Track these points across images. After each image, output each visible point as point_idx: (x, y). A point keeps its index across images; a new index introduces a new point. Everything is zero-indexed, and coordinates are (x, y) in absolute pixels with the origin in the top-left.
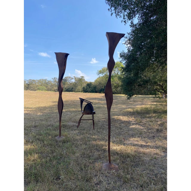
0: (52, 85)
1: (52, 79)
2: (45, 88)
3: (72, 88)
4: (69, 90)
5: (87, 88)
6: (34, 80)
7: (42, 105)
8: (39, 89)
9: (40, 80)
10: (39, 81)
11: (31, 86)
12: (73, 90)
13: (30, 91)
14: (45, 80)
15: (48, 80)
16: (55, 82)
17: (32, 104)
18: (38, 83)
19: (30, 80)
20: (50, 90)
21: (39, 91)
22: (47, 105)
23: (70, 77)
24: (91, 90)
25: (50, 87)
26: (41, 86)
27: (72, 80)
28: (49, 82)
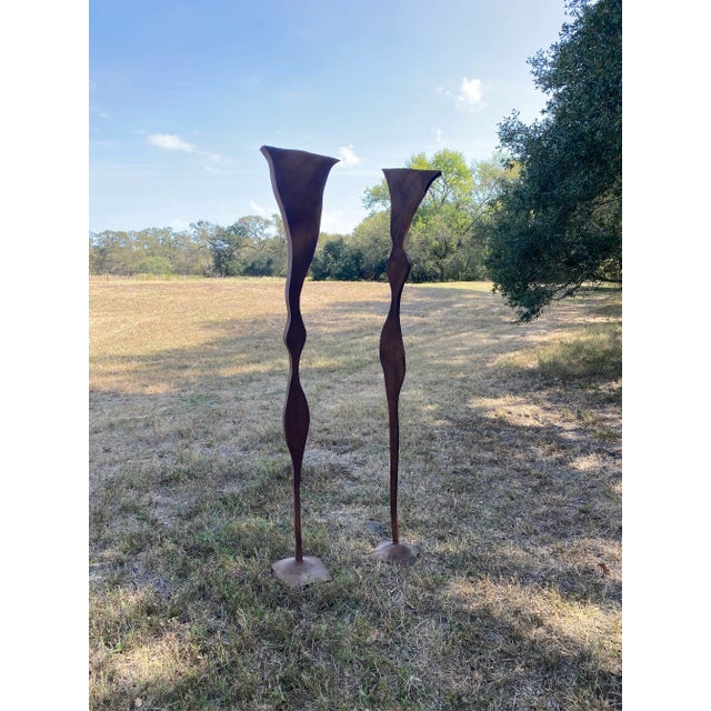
0: (192, 252)
1: (191, 225)
2: (167, 263)
3: (269, 262)
4: (257, 266)
5: (327, 260)
6: (121, 235)
7: (169, 343)
8: (143, 269)
9: (146, 232)
10: (143, 235)
11: (115, 256)
12: (272, 267)
13: (110, 276)
14: (166, 232)
15: (174, 231)
16: (202, 237)
17: (126, 339)
18: (137, 244)
19: (107, 232)
20: (188, 273)
21: (145, 275)
22: (187, 343)
23: (258, 219)
24: (345, 269)
25: (186, 257)
26: (153, 255)
27: (266, 231)
28: (182, 237)
